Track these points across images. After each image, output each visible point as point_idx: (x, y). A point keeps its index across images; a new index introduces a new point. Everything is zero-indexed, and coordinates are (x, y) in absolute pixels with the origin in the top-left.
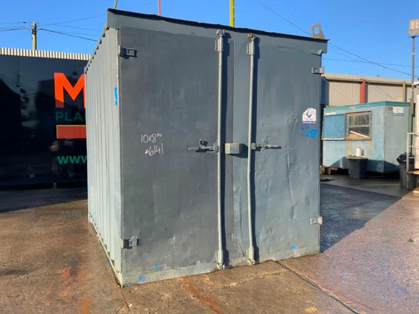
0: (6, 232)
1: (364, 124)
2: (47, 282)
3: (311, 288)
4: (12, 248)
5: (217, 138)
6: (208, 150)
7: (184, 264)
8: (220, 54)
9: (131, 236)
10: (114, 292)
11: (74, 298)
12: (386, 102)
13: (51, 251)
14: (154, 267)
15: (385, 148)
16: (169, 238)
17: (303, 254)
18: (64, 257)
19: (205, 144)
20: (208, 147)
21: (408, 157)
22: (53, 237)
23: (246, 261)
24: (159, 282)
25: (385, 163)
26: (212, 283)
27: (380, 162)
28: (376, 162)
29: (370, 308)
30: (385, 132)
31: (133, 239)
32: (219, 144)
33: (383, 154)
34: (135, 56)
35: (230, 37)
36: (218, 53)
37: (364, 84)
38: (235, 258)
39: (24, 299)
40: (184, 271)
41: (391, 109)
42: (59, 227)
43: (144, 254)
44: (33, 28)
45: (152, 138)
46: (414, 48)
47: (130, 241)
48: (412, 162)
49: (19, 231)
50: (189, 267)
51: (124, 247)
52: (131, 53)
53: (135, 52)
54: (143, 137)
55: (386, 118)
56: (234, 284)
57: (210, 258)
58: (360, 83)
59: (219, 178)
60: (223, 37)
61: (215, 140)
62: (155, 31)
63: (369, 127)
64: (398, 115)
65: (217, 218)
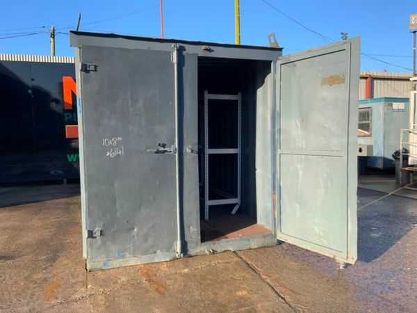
0: (9, 224)
1: (365, 120)
2: (28, 267)
3: (252, 275)
4: (9, 237)
5: (175, 141)
6: (166, 151)
7: (145, 252)
8: (176, 65)
9: (95, 227)
10: (81, 275)
11: (45, 280)
12: (386, 98)
13: (40, 241)
14: (117, 255)
15: (384, 144)
16: (131, 229)
17: (260, 245)
18: (50, 246)
19: (164, 146)
20: (166, 149)
21: (401, 154)
22: (47, 228)
23: (204, 251)
24: (122, 267)
25: (385, 159)
26: (167, 269)
27: (380, 158)
28: (376, 158)
29: (296, 293)
30: (384, 129)
31: (97, 230)
32: (177, 146)
33: (382, 149)
34: (95, 70)
35: (185, 50)
36: (173, 64)
37: (369, 80)
38: (193, 248)
39: (4, 280)
40: (146, 259)
41: (391, 105)
42: (55, 220)
43: (108, 243)
44: (52, 32)
45: (113, 141)
46: (415, 43)
47: (94, 232)
48: (406, 158)
49: (19, 223)
50: (149, 255)
51: (89, 237)
52: (92, 68)
53: (96, 67)
54: (104, 141)
55: (385, 114)
56: (186, 270)
57: (170, 248)
58: (366, 78)
59: (177, 176)
60: (178, 50)
61: (173, 142)
62: (113, 48)
63: (369, 124)
64: (398, 110)
65: (176, 212)
